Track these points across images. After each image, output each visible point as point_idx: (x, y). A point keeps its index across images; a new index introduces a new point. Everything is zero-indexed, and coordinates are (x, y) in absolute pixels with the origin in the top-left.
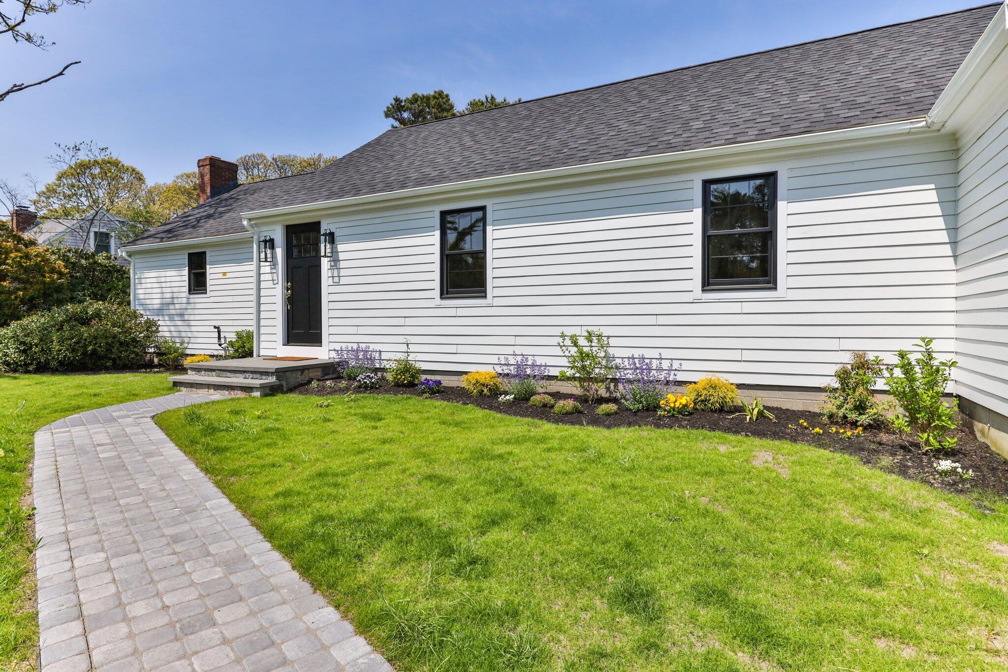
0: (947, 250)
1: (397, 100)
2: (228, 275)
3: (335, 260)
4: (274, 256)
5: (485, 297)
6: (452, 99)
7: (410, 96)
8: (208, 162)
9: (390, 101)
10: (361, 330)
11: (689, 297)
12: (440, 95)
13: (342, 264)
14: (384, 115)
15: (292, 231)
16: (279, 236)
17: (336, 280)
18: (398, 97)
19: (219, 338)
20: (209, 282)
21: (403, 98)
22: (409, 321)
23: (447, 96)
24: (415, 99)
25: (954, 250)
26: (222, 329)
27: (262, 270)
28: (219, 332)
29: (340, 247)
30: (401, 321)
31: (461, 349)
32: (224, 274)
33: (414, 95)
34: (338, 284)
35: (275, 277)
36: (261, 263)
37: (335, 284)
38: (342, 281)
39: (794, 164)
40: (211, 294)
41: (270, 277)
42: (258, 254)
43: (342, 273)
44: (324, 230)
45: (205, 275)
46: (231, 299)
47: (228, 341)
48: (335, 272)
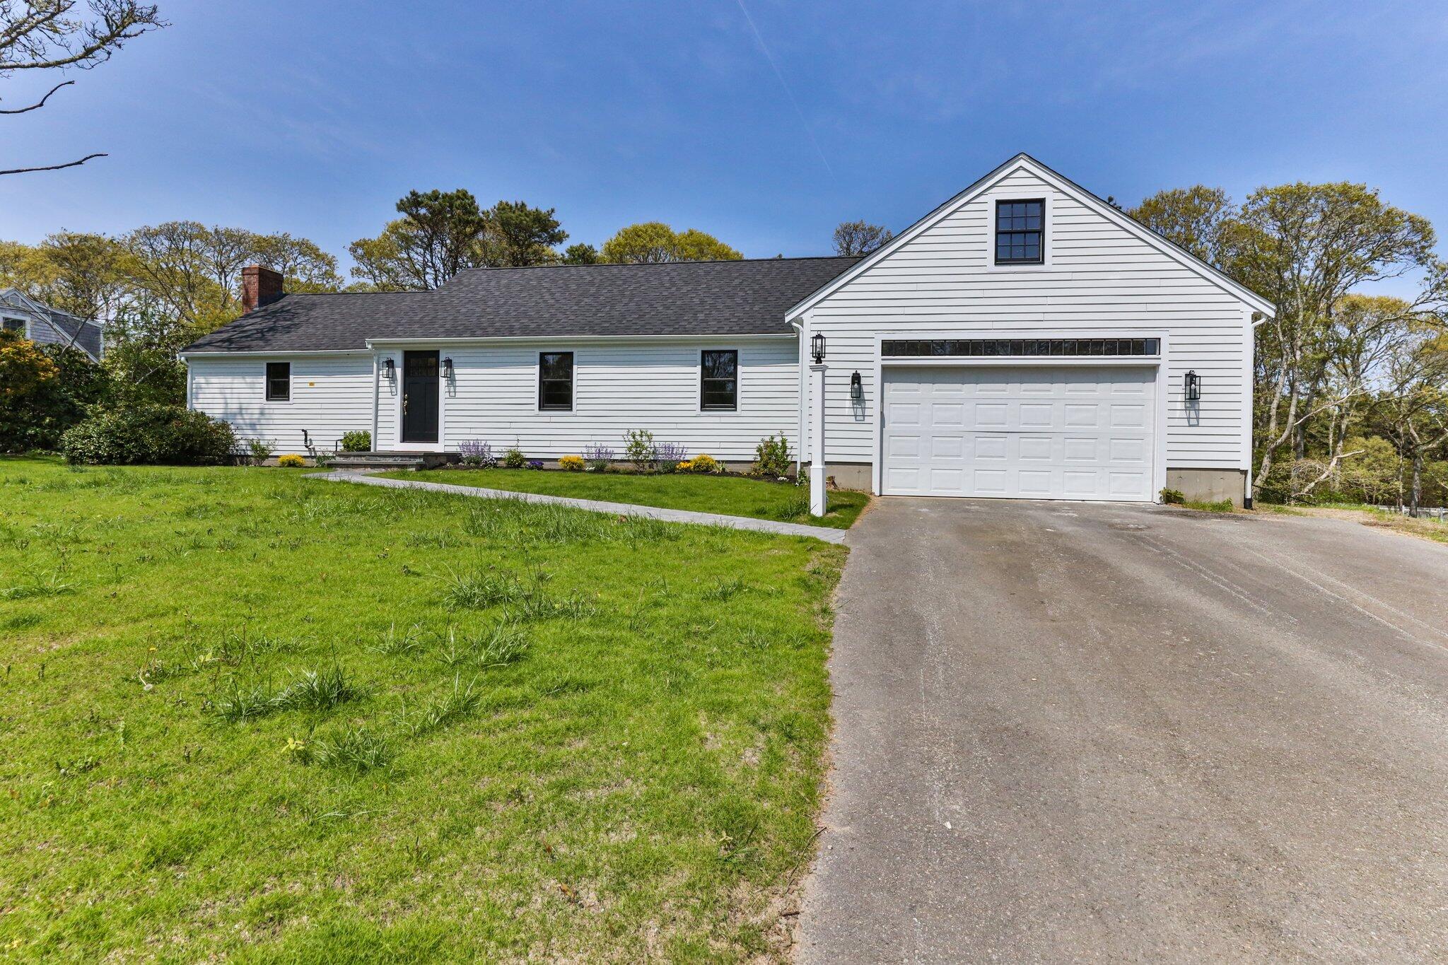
1: (414, 194)
3: (451, 379)
4: (394, 374)
5: (571, 410)
6: (478, 202)
7: (429, 192)
8: (256, 271)
9: (405, 194)
10: (473, 431)
11: (693, 414)
12: (463, 195)
13: (458, 383)
14: (395, 207)
15: (409, 356)
16: (398, 359)
17: (452, 394)
18: (416, 191)
19: (306, 440)
20: (292, 391)
21: (421, 193)
22: (513, 425)
23: (472, 197)
24: (435, 196)
26: (309, 432)
27: (381, 384)
28: (306, 435)
29: (456, 371)
31: (553, 444)
32: (312, 384)
33: (434, 192)
34: (454, 397)
35: (394, 389)
36: (381, 378)
37: (451, 397)
38: (458, 395)
39: (745, 347)
40: (296, 401)
41: (389, 389)
42: (378, 370)
43: (458, 389)
44: (442, 357)
45: (287, 384)
46: (319, 406)
47: (314, 443)
48: (452, 389)
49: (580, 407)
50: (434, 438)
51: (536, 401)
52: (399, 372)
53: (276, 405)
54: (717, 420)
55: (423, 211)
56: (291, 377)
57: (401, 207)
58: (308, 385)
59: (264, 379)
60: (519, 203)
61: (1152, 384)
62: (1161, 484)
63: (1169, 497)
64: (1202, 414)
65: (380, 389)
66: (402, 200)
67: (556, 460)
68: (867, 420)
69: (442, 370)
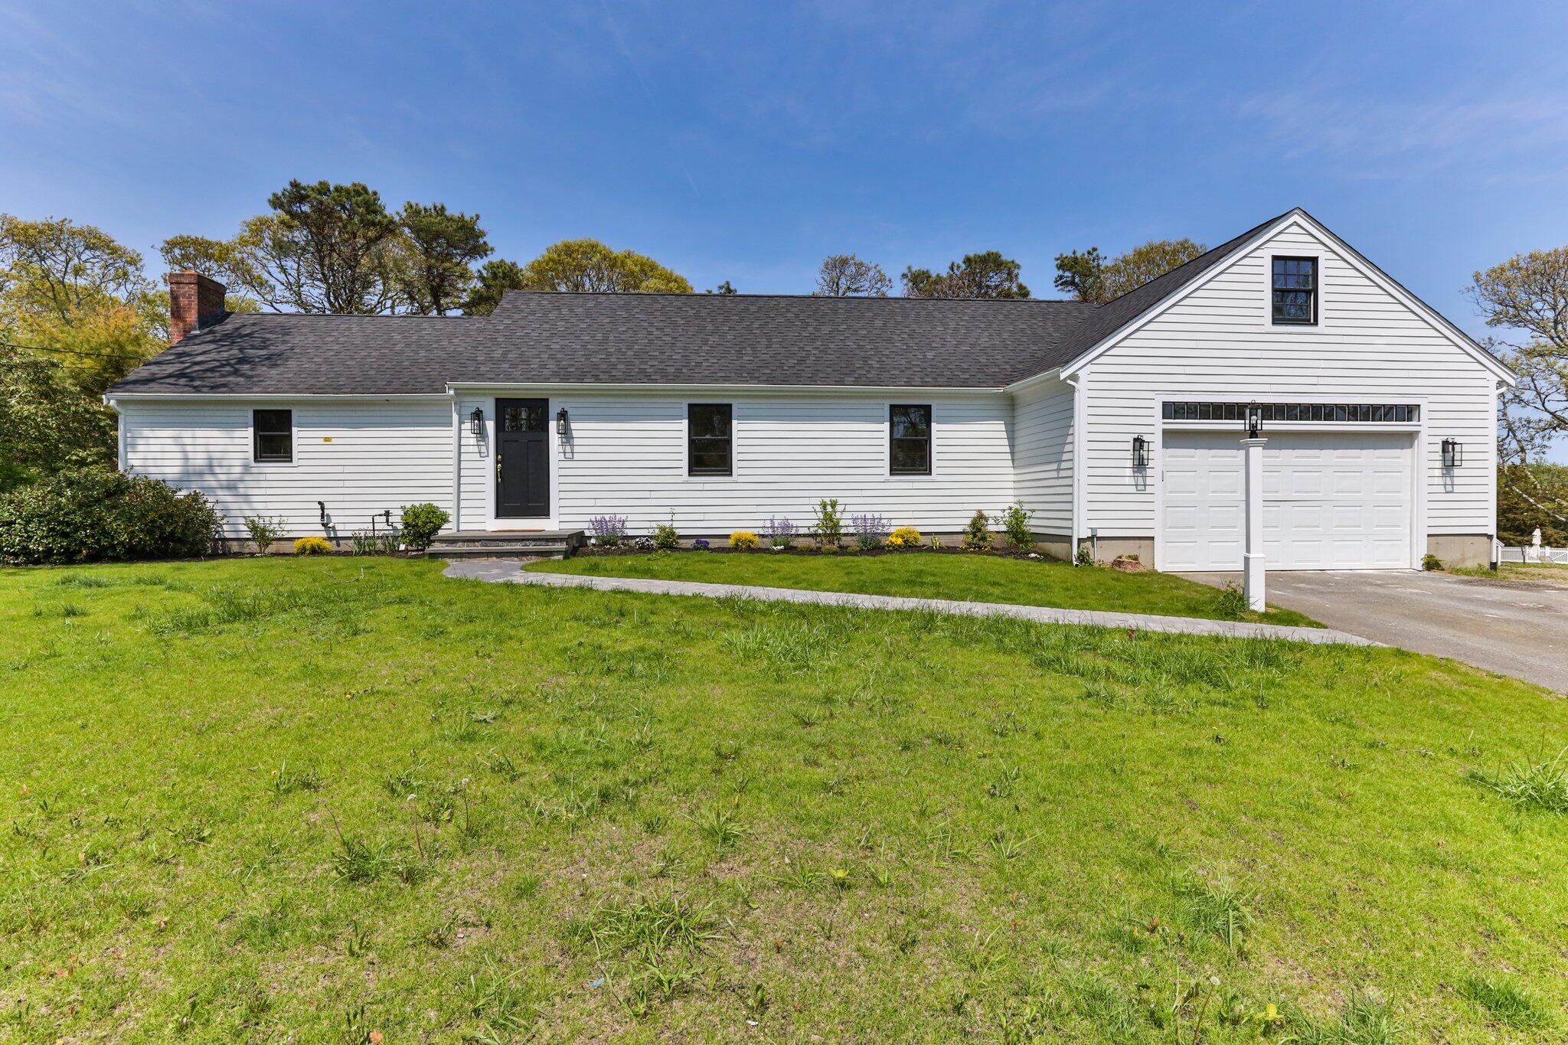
0: (1009, 456)
1: (295, 185)
2: (334, 441)
3: (566, 433)
4: (483, 428)
5: (731, 475)
6: (382, 201)
7: (314, 183)
8: (193, 280)
9: (281, 186)
10: (599, 502)
11: (881, 478)
12: (360, 191)
13: (576, 441)
14: (268, 203)
15: (504, 406)
16: (489, 408)
17: (569, 455)
18: (298, 181)
19: (323, 516)
20: (295, 448)
21: (304, 184)
23: (375, 193)
24: (323, 189)
25: (1012, 456)
26: (327, 505)
27: (464, 441)
28: (323, 509)
29: (573, 426)
30: (647, 495)
31: (707, 517)
32: (327, 439)
34: (572, 459)
35: (483, 449)
36: (464, 434)
37: (567, 459)
38: (576, 456)
39: (940, 402)
40: (301, 462)
41: (476, 449)
42: (461, 423)
43: (576, 449)
44: (554, 408)
45: (290, 437)
46: (340, 469)
47: (334, 520)
48: (568, 449)
49: (741, 472)
50: (544, 512)
51: (685, 464)
52: (490, 426)
53: (272, 469)
54: (909, 486)
55: (306, 208)
56: (294, 430)
57: (276, 202)
58: (321, 441)
59: (250, 432)
60: (439, 206)
61: (1408, 452)
62: (1422, 551)
63: (1431, 564)
64: (1456, 481)
65: (463, 449)
66: (274, 195)
67: (727, 536)
68: (1149, 489)
69: (553, 425)
